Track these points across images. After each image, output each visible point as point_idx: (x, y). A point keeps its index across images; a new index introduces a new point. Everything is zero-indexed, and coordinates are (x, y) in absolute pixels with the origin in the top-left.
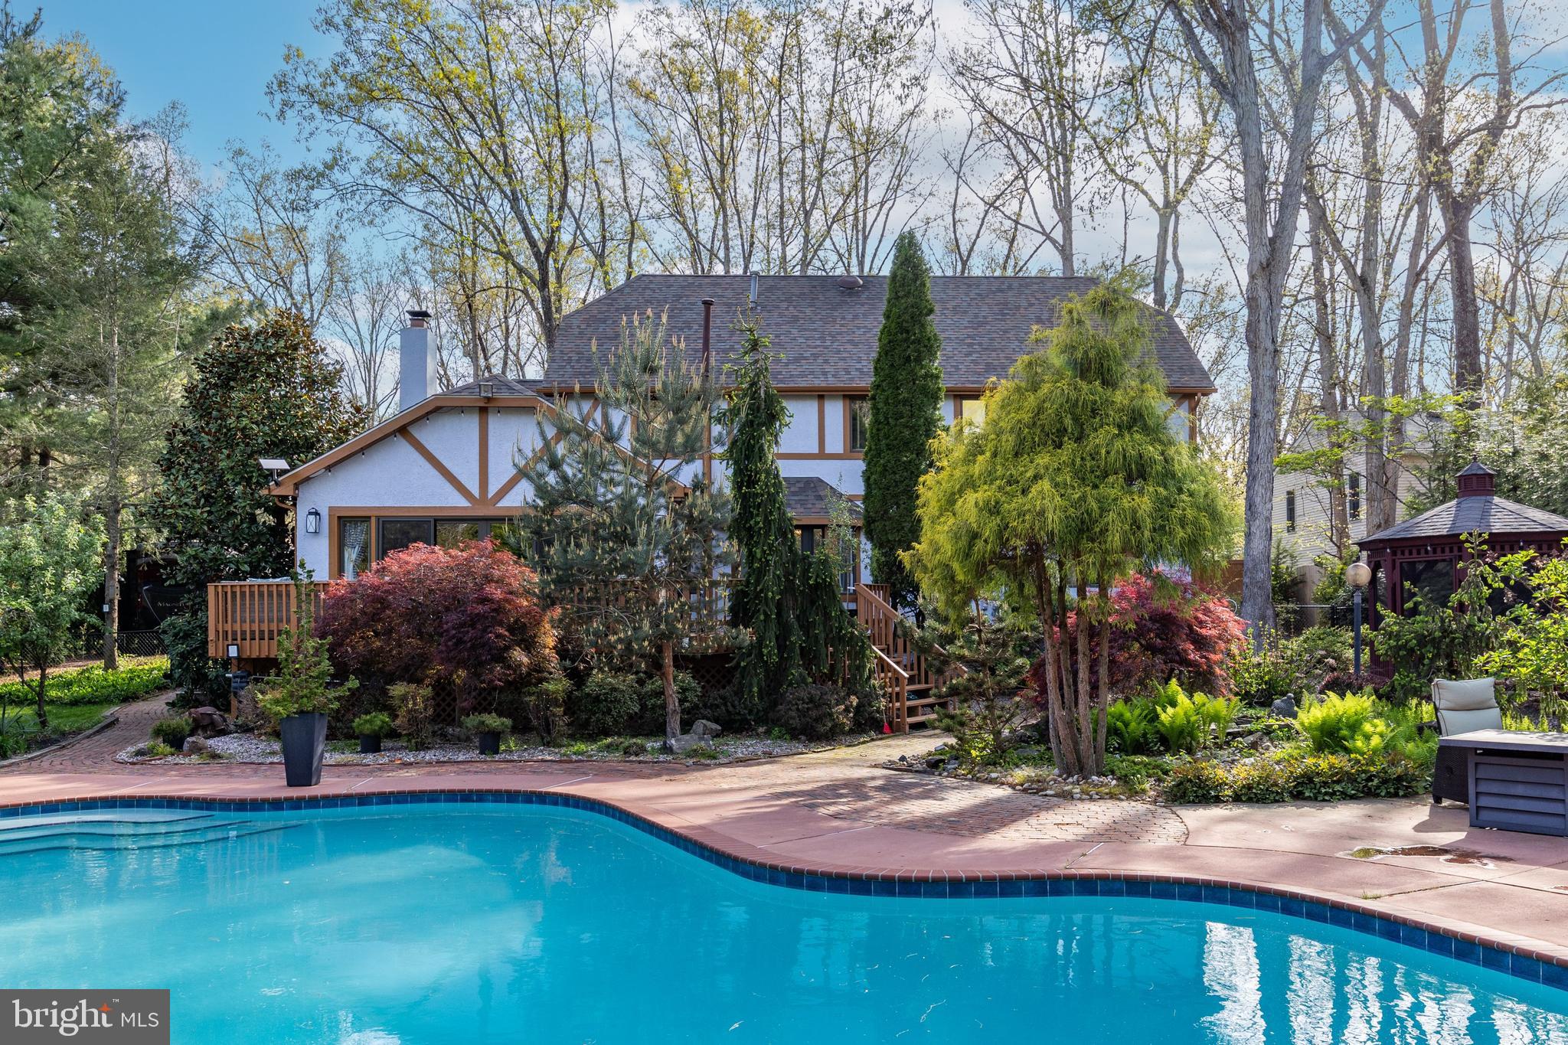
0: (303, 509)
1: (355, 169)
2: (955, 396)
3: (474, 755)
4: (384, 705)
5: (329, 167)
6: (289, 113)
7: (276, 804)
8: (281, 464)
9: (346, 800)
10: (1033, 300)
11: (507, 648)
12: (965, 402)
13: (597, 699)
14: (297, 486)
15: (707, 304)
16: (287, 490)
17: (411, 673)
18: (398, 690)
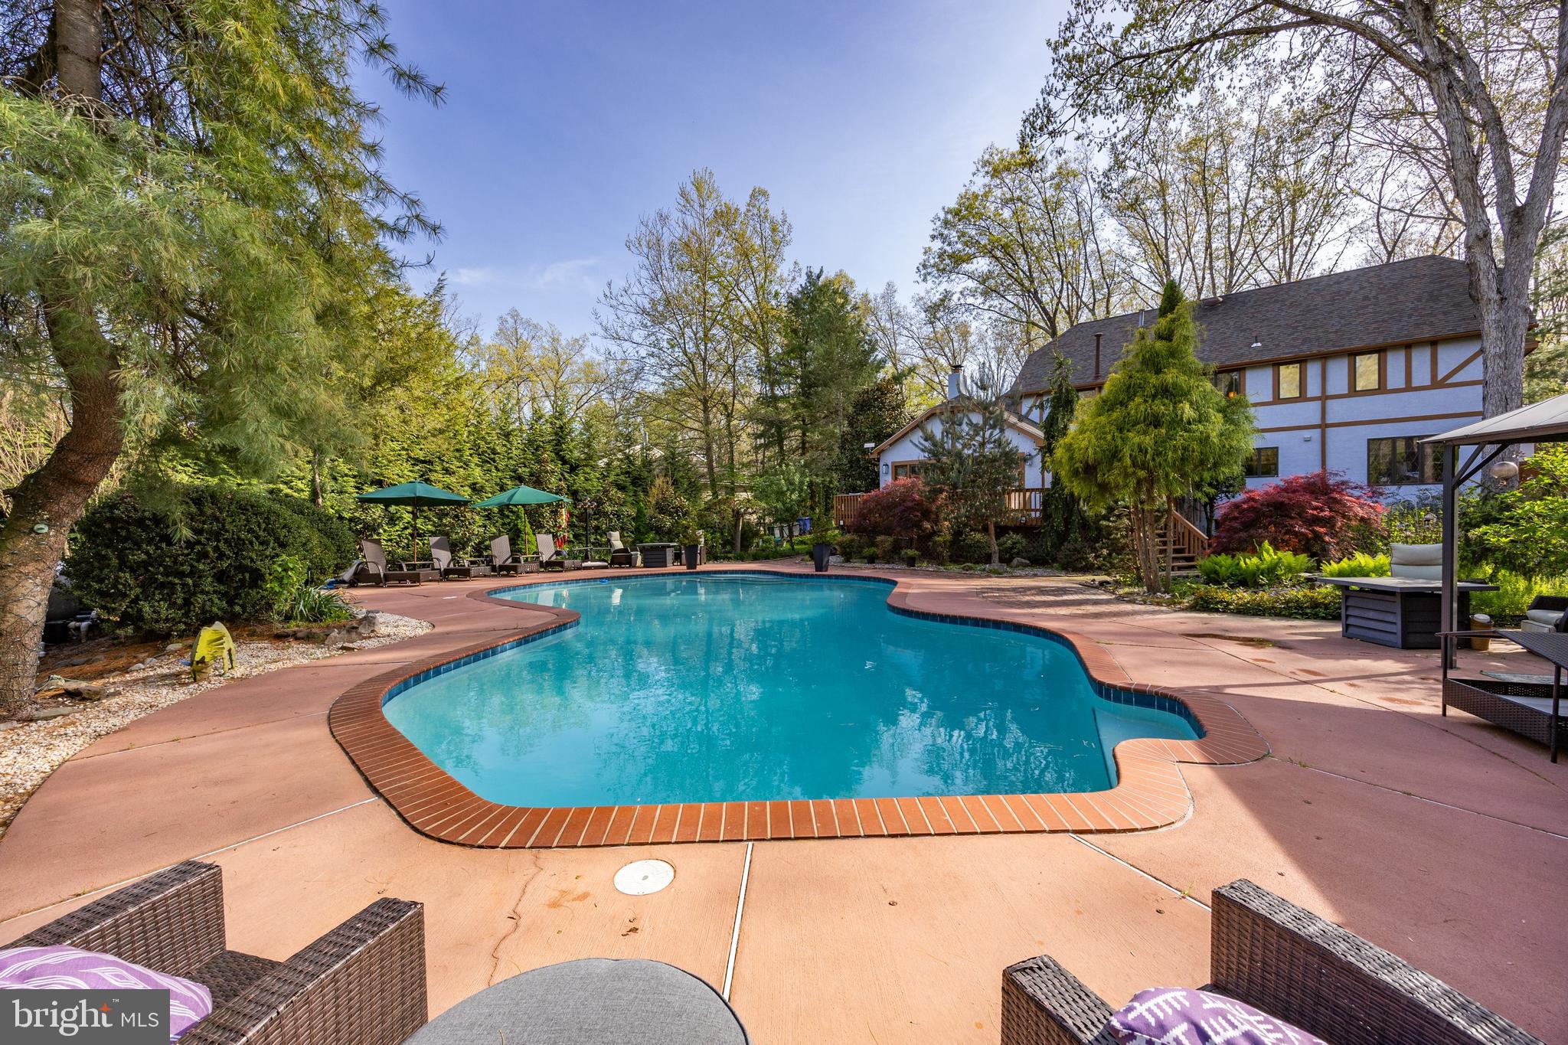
0: (881, 464)
1: (955, 298)
2: (1274, 365)
3: (904, 566)
4: (873, 544)
5: (942, 300)
6: (929, 278)
7: (812, 576)
8: (872, 445)
9: (837, 577)
10: (1365, 284)
11: (921, 521)
12: (1282, 368)
13: (970, 546)
14: (879, 454)
15: (1098, 336)
16: (875, 456)
17: (888, 531)
18: (879, 538)
